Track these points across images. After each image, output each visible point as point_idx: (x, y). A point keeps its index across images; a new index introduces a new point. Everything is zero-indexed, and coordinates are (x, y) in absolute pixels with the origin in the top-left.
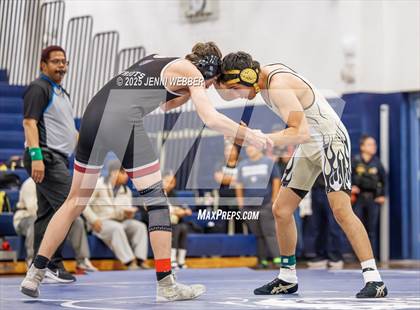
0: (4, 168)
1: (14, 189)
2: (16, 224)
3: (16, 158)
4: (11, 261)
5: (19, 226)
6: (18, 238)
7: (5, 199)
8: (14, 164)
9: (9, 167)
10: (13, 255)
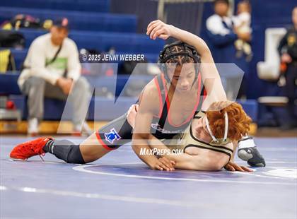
0: (8, 27)
1: (19, 49)
2: (21, 82)
3: (20, 17)
4: (14, 120)
5: (25, 85)
6: (21, 98)
7: (10, 57)
8: (18, 24)
9: (14, 25)
10: (17, 114)
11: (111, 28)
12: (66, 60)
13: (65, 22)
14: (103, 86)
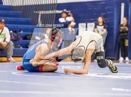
11: (21, 23)
12: (4, 35)
13: (3, 20)
14: (19, 44)
